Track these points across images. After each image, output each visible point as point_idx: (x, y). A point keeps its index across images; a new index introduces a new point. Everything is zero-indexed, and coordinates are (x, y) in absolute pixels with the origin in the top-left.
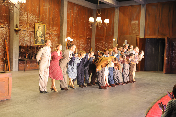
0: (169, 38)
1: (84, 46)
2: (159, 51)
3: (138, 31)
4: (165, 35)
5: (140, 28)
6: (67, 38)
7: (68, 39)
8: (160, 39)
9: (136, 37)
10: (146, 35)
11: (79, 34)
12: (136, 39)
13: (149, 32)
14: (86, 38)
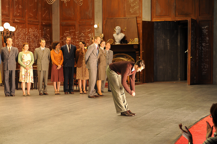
0: (195, 20)
1: (39, 40)
2: (179, 44)
3: (139, 8)
4: (187, 15)
5: (143, 2)
6: (3, 26)
7: (6, 28)
8: (179, 22)
9: (136, 20)
10: (154, 15)
11: (27, 18)
12: (137, 24)
13: (159, 10)
14: (42, 25)
